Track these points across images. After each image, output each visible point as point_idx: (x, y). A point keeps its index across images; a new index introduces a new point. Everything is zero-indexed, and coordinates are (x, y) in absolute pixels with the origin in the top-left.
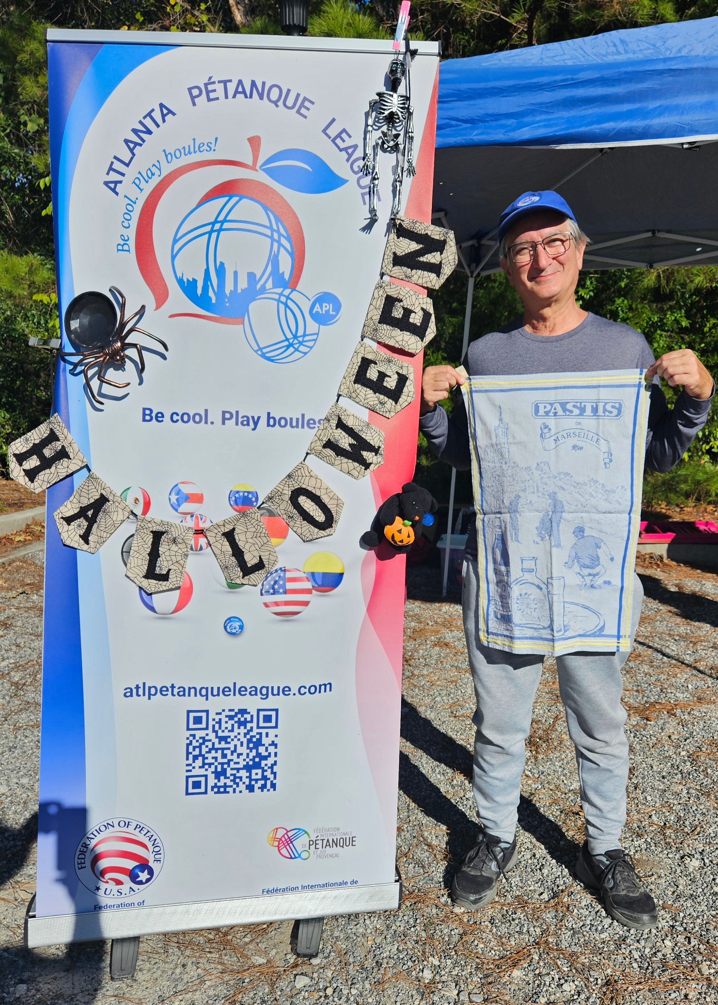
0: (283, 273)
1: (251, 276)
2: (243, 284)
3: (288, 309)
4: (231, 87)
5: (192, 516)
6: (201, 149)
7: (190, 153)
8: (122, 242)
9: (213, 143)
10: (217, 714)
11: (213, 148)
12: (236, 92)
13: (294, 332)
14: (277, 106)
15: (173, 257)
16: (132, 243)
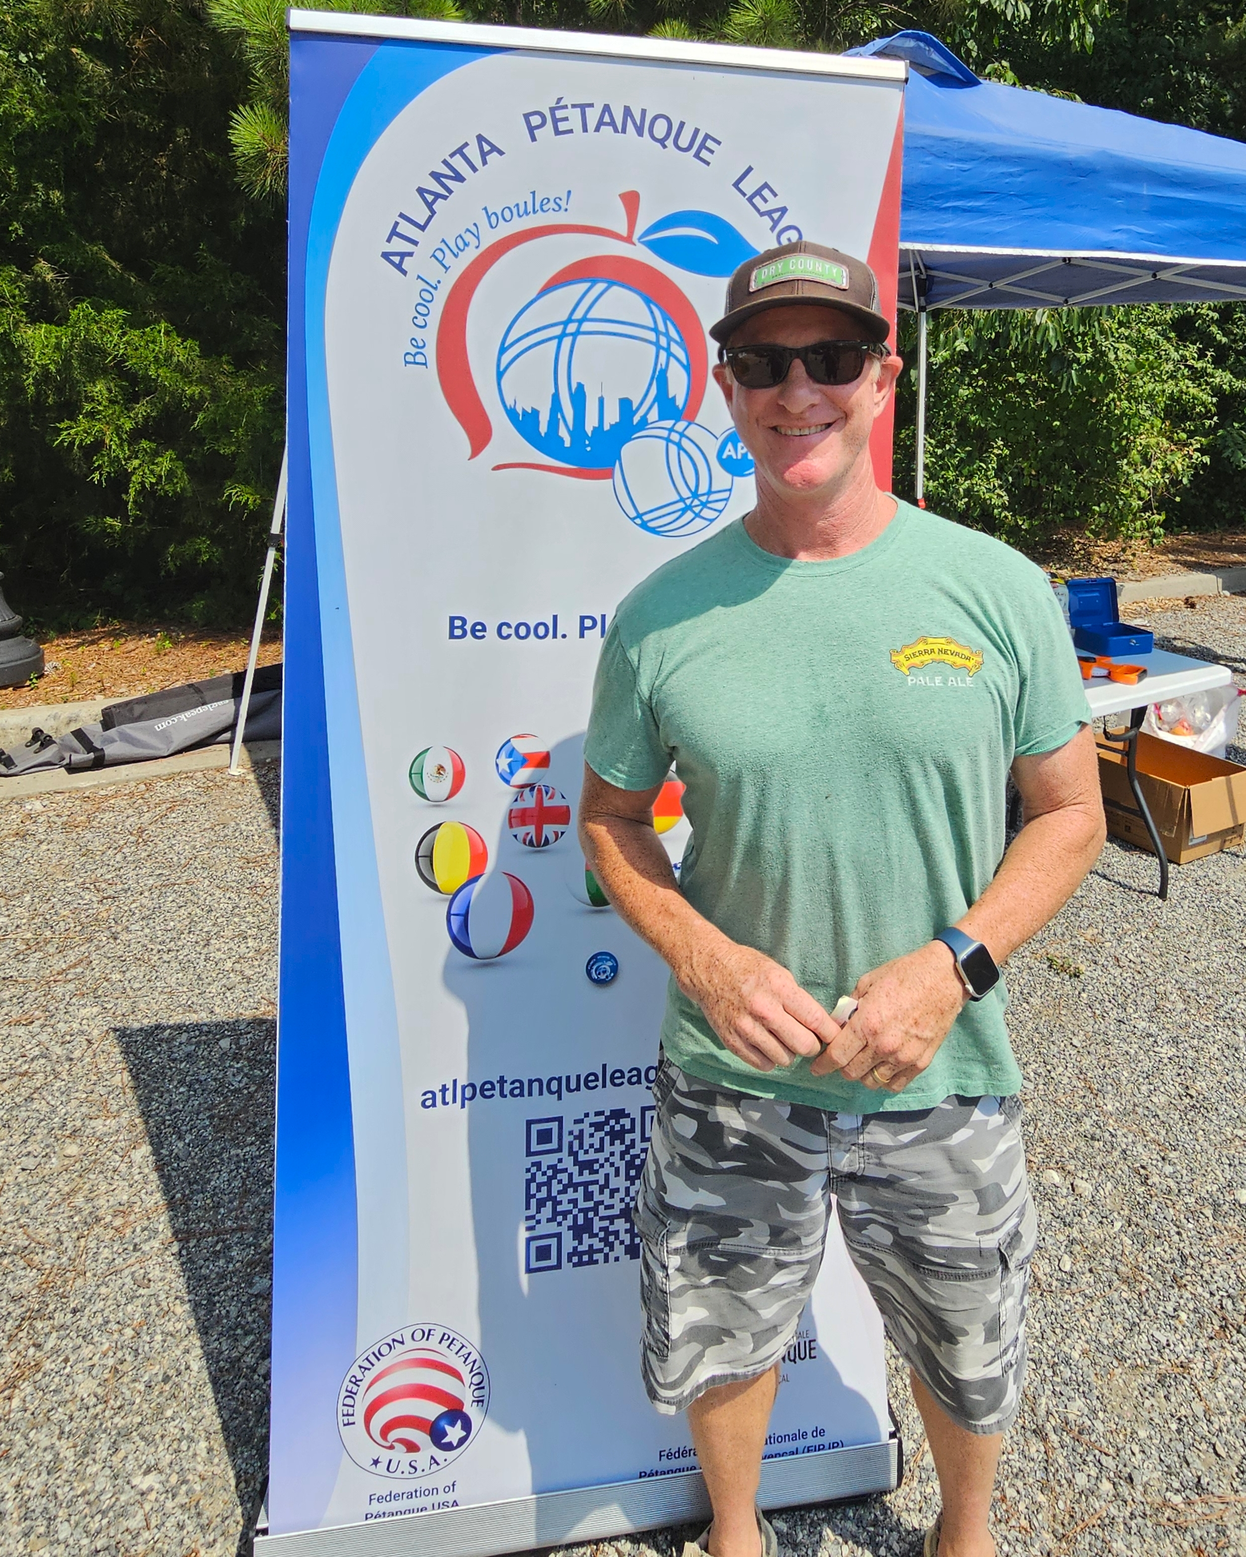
0: (674, 398)
1: (625, 404)
2: (612, 416)
3: (682, 453)
4: (593, 116)
5: (532, 789)
6: (545, 208)
7: (526, 213)
8: (413, 350)
9: (564, 197)
10: (577, 1122)
11: (564, 206)
12: (600, 123)
13: (693, 489)
14: (665, 147)
15: (500, 375)
16: (431, 352)
